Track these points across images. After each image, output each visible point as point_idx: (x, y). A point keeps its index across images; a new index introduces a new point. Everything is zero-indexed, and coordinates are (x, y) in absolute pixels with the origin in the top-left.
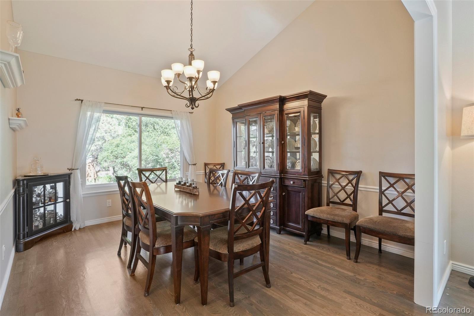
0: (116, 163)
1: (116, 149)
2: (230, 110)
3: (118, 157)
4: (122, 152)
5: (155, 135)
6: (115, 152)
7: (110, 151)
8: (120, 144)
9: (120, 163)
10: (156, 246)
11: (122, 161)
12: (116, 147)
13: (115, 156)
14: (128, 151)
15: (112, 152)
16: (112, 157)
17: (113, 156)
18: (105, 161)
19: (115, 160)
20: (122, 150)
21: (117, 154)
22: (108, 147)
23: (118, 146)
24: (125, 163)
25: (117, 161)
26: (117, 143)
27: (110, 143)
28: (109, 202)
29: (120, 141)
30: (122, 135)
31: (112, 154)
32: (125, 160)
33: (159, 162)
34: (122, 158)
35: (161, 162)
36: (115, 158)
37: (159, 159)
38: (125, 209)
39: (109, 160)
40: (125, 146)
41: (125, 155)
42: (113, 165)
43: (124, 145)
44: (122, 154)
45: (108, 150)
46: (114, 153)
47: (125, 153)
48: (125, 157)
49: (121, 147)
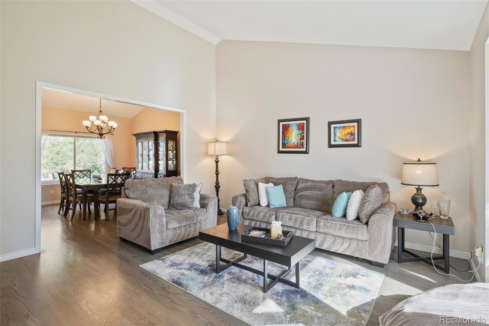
0: (56, 169)
1: (56, 156)
2: (135, 135)
3: (58, 164)
4: (62, 159)
5: (96, 143)
6: (55, 159)
7: (50, 158)
8: (60, 152)
9: (60, 169)
10: (76, 200)
11: (62, 167)
12: (56, 154)
13: (55, 163)
14: (69, 158)
15: (52, 159)
16: (52, 164)
17: (53, 162)
18: (45, 168)
19: (55, 166)
20: (62, 157)
21: (57, 161)
22: (48, 154)
23: (58, 154)
24: (65, 169)
25: (57, 167)
26: (57, 150)
27: (50, 151)
28: (52, 192)
29: (60, 148)
30: (63, 143)
31: (52, 161)
32: (65, 166)
33: (97, 168)
34: (63, 164)
35: (99, 168)
36: (55, 164)
37: (97, 166)
38: (62, 189)
39: (49, 166)
40: (66, 154)
41: (65, 162)
42: (53, 171)
43: (64, 152)
44: (62, 161)
45: (48, 158)
46: (54, 161)
47: (66, 160)
48: (65, 164)
49: (61, 155)
